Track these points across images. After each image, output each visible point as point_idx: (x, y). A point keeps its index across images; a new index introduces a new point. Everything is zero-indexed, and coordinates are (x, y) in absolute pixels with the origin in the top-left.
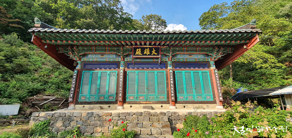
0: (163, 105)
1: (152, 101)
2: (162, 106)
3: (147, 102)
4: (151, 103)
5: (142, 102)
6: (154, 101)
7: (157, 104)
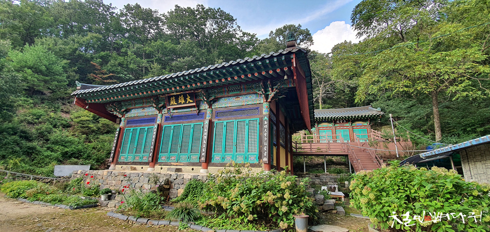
0: (194, 167)
1: (183, 162)
2: (193, 169)
3: (178, 164)
4: (182, 164)
5: (172, 164)
6: (185, 162)
7: (188, 166)
